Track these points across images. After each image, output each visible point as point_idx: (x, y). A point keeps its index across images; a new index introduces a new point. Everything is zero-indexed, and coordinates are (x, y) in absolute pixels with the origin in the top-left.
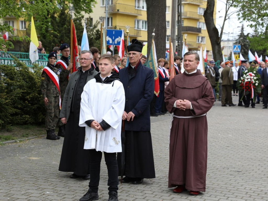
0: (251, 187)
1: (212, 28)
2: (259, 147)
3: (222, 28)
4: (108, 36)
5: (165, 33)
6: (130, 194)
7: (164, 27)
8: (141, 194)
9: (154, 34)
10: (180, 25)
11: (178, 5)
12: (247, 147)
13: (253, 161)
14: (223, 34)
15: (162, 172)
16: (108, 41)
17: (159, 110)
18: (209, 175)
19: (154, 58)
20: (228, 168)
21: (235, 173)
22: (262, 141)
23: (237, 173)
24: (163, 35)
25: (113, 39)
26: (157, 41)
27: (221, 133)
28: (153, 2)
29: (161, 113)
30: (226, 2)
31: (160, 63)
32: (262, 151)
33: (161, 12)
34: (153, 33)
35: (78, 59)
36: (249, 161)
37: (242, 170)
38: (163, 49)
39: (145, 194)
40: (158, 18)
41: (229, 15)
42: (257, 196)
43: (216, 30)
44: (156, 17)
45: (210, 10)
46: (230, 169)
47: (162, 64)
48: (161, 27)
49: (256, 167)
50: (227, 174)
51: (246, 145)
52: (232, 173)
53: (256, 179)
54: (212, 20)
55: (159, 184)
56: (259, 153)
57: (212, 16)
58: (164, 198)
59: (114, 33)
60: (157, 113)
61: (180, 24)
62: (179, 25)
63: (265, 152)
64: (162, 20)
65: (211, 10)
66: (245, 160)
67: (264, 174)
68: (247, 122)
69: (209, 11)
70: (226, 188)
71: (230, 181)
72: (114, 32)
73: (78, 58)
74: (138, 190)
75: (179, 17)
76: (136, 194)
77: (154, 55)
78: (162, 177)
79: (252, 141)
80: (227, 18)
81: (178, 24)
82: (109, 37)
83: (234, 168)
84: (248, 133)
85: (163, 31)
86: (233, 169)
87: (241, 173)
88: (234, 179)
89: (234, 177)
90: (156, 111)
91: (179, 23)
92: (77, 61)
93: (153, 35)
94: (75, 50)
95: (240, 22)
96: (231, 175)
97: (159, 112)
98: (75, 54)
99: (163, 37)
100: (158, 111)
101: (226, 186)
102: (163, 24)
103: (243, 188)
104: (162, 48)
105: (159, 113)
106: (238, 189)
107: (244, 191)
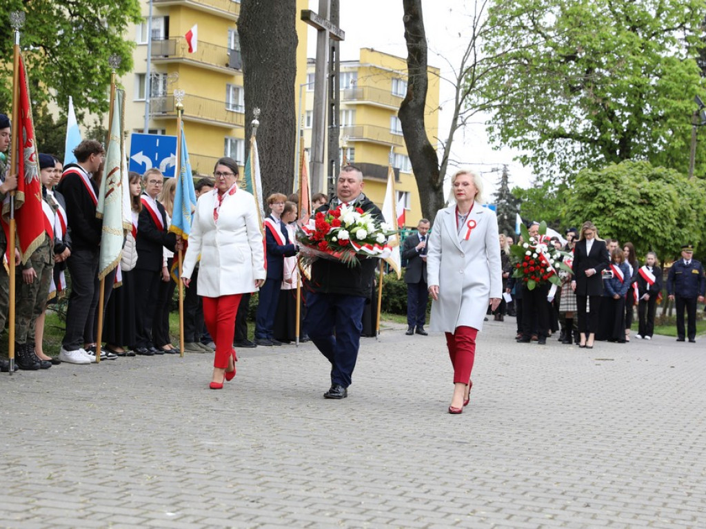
0: (489, 468)
1: (419, 147)
2: (524, 405)
3: (447, 150)
4: (142, 152)
5: (291, 137)
6: (142, 474)
7: (290, 122)
8: (174, 474)
9: (256, 122)
10: (335, 130)
11: (331, 77)
12: (494, 404)
13: (506, 427)
14: (449, 162)
15: (249, 438)
16: (141, 164)
17: (267, 332)
18: (379, 446)
19: (255, 186)
20: (435, 437)
21: (450, 445)
22: (534, 395)
23: (457, 444)
24: (287, 143)
25: (156, 159)
26: (271, 158)
27: (427, 379)
28: (261, 56)
29: (272, 340)
30: (456, 83)
31: (274, 205)
32: (532, 410)
33: (281, 83)
34: (255, 119)
35: (32, 155)
36: (494, 426)
37: (471, 441)
38: (286, 181)
39: (188, 473)
40: (273, 96)
41: (465, 116)
42: (502, 483)
43: (430, 152)
44: (269, 94)
45: (415, 101)
46: (438, 438)
47: (279, 208)
48: (281, 122)
49: (510, 436)
50: (428, 446)
51: (490, 401)
52: (442, 445)
53: (505, 456)
54: (421, 127)
55: (235, 458)
56: (522, 414)
57: (423, 118)
58: (240, 482)
59: (157, 145)
60: (261, 341)
61: (334, 126)
62: (332, 128)
63: (539, 413)
64: (283, 103)
65: (419, 101)
66: (482, 425)
67: (529, 449)
68: (500, 363)
69: (412, 104)
70: (421, 469)
71: (434, 457)
72: (158, 140)
73: (33, 152)
74: (169, 466)
75: (334, 108)
76: (162, 473)
77: (254, 177)
78: (245, 447)
79: (509, 394)
80: (459, 122)
81: (330, 127)
82: (144, 154)
83: (450, 437)
84: (499, 382)
85: (288, 131)
86: (448, 439)
87: (466, 445)
88: (446, 454)
89: (447, 452)
90: (260, 334)
91: (332, 124)
92: (31, 159)
93: (254, 125)
94: (24, 128)
95: (494, 147)
96: (438, 448)
97: (268, 338)
98: (25, 139)
99: (287, 148)
100: (264, 336)
101: (422, 465)
102: (287, 114)
103: (465, 469)
104: (284, 176)
105: (266, 341)
106: (453, 470)
107: (470, 474)
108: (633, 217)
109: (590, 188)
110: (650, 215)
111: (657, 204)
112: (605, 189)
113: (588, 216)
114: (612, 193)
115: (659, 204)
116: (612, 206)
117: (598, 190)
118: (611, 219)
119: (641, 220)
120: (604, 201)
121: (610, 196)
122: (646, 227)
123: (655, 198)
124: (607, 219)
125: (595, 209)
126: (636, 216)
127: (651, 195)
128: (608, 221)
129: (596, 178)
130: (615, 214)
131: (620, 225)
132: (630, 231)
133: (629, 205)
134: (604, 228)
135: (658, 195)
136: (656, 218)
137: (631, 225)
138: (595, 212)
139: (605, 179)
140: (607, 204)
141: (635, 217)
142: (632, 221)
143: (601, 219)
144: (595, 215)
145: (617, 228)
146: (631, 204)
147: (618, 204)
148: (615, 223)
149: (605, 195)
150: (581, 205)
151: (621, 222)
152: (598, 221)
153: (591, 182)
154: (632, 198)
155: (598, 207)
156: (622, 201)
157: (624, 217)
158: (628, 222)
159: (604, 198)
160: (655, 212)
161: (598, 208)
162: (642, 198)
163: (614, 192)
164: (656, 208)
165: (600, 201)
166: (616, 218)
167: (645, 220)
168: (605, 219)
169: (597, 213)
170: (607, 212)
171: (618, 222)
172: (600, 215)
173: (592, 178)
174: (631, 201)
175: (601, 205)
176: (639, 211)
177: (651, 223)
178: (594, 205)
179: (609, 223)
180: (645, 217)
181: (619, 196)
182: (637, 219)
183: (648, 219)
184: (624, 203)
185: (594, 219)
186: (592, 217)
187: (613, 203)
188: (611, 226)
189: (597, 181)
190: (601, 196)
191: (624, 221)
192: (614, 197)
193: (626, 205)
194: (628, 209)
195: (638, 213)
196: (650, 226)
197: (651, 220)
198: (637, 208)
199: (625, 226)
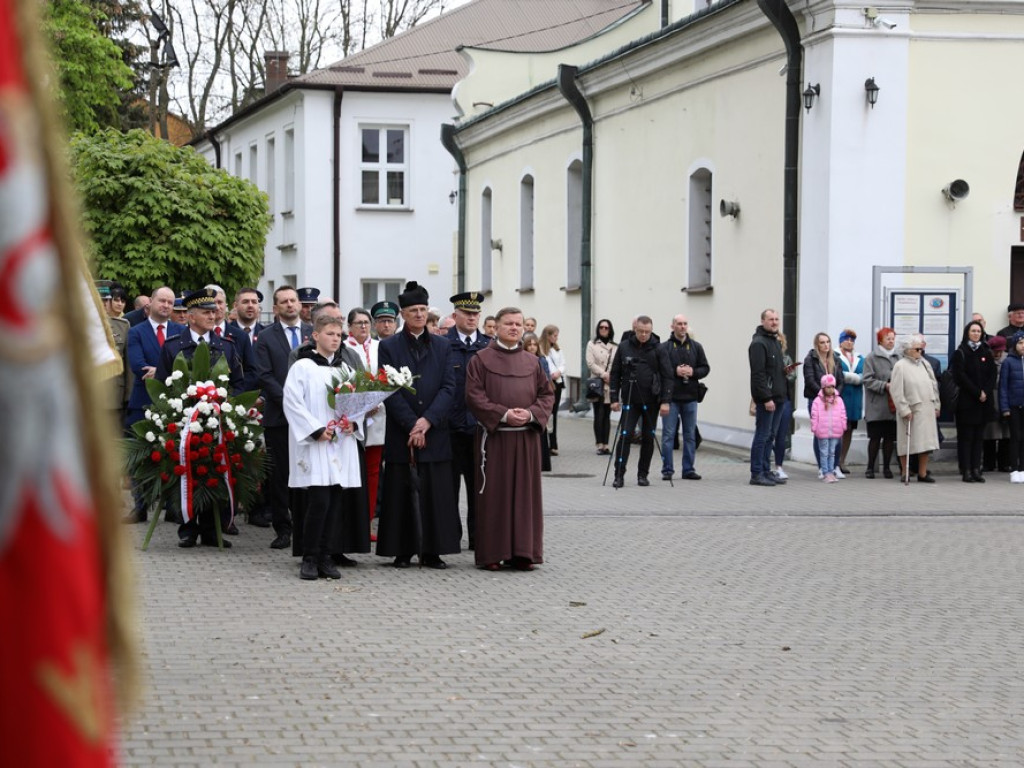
108: (207, 244)
109: (112, 185)
110: (235, 240)
111: (244, 218)
112: (146, 189)
113: (114, 240)
114: (163, 196)
115: (248, 220)
116: (164, 223)
117: (130, 189)
118: (165, 247)
119: (220, 248)
120: (147, 212)
121: (158, 201)
122: (230, 263)
123: (240, 206)
124: (156, 248)
125: (129, 227)
126: (211, 241)
127: (233, 200)
128: (160, 251)
129: (121, 164)
130: (173, 237)
131: (182, 259)
132: (199, 270)
133: (197, 221)
134: (151, 264)
135: (244, 200)
136: (246, 246)
137: (202, 260)
138: (129, 233)
139: (142, 169)
140: (155, 218)
141: (211, 244)
142: (204, 252)
143: (143, 247)
144: (129, 240)
145: (175, 264)
146: (200, 218)
147: (176, 218)
148: (172, 255)
149: (150, 201)
150: (96, 220)
151: (183, 253)
152: (137, 251)
153: (110, 172)
154: (201, 206)
155: (136, 223)
156: (183, 212)
157: (191, 244)
158: (198, 254)
159: (147, 205)
160: (242, 234)
161: (137, 227)
162: (216, 206)
163: (166, 194)
164: (244, 226)
165: (140, 212)
166: (175, 246)
167: (228, 249)
168: (150, 249)
169: (134, 235)
170: (155, 234)
171: (178, 253)
172: (141, 239)
173: (113, 164)
174: (199, 212)
175: (143, 219)
176: (216, 232)
177: (239, 255)
178: (130, 221)
179: (163, 254)
180: (227, 245)
181: (175, 202)
182: (213, 248)
183: (230, 246)
184: (188, 216)
185: (129, 246)
186: (125, 243)
187: (166, 217)
188: (166, 260)
189: (123, 171)
190: (141, 203)
191: (188, 252)
192: (166, 204)
193: (193, 221)
194: (197, 228)
195: (216, 236)
196: (237, 261)
197: (238, 250)
198: (214, 227)
199: (192, 262)
